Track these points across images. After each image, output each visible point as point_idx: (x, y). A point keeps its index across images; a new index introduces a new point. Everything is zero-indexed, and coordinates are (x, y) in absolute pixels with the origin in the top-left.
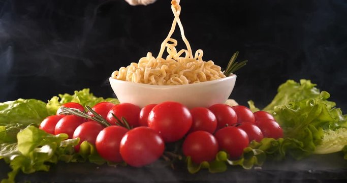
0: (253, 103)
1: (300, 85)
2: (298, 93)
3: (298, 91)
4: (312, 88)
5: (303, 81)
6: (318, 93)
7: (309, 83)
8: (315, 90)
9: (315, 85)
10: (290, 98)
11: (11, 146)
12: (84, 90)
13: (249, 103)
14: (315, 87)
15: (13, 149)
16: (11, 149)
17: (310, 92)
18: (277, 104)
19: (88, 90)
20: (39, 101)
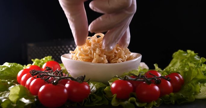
0: (157, 65)
1: (187, 53)
2: (186, 59)
3: (186, 58)
4: (195, 56)
5: (189, 51)
6: (199, 59)
7: (193, 53)
8: (197, 57)
9: (197, 54)
10: (181, 63)
11: (3, 94)
12: (48, 57)
13: (155, 65)
14: (197, 55)
15: (4, 96)
16: (3, 95)
17: (194, 58)
18: (172, 66)
19: (51, 57)
20: (19, 64)
